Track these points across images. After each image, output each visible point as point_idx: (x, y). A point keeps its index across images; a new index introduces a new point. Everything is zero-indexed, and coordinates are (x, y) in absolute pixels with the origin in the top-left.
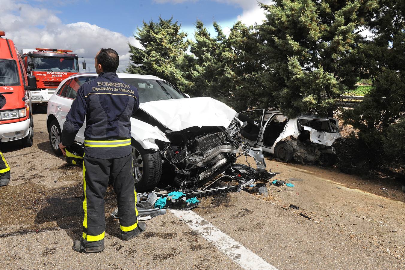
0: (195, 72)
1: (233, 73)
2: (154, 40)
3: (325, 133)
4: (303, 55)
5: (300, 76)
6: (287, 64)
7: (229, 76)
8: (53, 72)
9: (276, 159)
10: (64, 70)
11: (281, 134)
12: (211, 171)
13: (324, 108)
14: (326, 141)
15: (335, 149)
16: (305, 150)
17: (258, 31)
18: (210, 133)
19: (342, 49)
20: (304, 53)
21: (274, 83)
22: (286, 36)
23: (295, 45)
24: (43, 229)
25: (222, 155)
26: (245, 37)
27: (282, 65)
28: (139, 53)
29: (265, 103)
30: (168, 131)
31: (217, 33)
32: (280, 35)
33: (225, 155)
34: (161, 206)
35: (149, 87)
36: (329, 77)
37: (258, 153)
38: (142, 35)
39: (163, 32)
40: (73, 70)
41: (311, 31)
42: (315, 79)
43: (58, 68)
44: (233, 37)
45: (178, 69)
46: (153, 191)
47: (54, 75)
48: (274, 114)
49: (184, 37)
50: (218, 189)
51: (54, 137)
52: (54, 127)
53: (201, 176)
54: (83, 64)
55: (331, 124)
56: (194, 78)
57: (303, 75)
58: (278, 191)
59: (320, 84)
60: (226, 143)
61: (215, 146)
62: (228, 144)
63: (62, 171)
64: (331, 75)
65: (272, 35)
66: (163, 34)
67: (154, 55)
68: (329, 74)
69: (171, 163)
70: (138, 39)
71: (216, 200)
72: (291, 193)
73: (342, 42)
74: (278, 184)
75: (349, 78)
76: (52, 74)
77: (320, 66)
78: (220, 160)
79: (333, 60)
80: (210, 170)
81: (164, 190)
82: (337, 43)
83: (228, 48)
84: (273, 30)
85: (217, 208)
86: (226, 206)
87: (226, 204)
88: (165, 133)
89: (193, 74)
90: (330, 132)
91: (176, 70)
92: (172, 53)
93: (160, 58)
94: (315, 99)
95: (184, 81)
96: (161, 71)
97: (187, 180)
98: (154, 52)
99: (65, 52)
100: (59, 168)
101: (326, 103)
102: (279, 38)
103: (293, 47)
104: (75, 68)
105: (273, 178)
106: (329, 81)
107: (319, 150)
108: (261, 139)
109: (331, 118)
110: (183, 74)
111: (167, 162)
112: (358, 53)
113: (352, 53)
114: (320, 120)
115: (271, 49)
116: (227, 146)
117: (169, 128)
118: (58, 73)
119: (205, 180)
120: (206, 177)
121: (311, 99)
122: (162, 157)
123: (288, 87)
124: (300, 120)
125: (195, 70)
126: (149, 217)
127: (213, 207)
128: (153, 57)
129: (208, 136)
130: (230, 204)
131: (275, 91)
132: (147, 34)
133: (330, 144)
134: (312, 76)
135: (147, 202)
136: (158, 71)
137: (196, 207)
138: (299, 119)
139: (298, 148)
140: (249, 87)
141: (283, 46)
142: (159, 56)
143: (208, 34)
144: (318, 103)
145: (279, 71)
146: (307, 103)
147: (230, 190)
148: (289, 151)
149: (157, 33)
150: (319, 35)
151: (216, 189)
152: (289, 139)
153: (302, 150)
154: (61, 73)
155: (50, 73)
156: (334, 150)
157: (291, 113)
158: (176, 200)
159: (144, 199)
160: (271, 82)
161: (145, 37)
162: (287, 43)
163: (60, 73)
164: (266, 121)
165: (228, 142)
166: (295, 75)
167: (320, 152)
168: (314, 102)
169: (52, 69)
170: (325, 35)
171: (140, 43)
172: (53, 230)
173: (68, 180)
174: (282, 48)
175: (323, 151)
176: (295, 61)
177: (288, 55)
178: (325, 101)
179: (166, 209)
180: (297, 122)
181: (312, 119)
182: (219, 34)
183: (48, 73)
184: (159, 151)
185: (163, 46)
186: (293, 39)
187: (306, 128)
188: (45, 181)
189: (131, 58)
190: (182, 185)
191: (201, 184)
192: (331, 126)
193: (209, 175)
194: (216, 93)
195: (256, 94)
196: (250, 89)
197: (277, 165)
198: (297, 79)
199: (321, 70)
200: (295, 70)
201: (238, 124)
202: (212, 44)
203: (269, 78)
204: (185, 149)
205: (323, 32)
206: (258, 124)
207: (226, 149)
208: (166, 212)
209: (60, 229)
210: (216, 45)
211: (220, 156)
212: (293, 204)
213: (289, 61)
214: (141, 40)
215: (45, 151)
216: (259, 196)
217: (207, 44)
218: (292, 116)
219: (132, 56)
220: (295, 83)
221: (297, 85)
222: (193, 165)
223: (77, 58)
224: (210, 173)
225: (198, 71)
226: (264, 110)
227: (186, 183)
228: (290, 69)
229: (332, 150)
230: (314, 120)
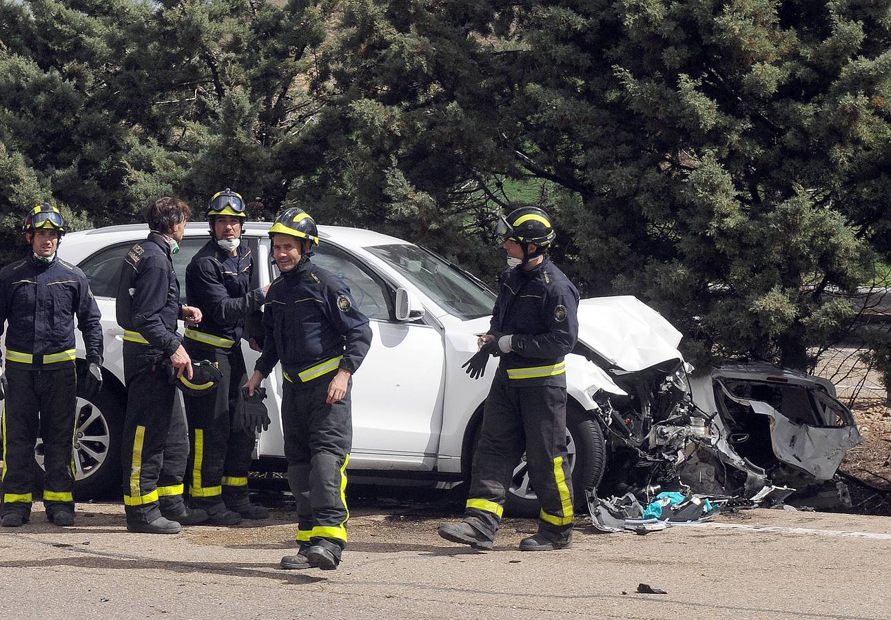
3: (807, 430)
5: (734, 221)
14: (815, 462)
30: (618, 373)
34: (656, 517)
42: (785, 231)
57: (744, 218)
59: (804, 248)
64: (836, 218)
68: (830, 216)
69: (626, 442)
82: (851, 114)
88: (612, 375)
90: (821, 423)
94: (790, 301)
101: (826, 313)
106: (832, 240)
114: (786, 381)
117: (619, 365)
124: (726, 382)
126: (663, 525)
133: (828, 470)
134: (776, 220)
135: (635, 506)
138: (721, 379)
141: (651, 106)
144: (800, 314)
146: (769, 315)
150: (779, 74)
156: (844, 494)
158: (679, 504)
168: (791, 311)
170: (798, 74)
178: (823, 308)
181: (764, 378)
192: (822, 404)
198: (722, 233)
200: (718, 199)
204: (647, 412)
205: (788, 63)
228: (701, 195)
229: (840, 493)
230: (768, 379)
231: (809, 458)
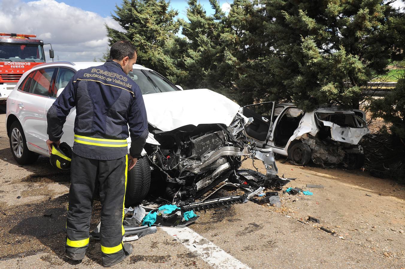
0: (188, 58)
1: (234, 59)
2: (137, 20)
3: (350, 129)
4: (320, 34)
5: (317, 60)
6: (301, 45)
7: (230, 62)
8: (12, 62)
9: (290, 162)
10: (27, 59)
11: (295, 131)
12: (211, 179)
13: (348, 98)
14: (352, 139)
15: (362, 148)
16: (325, 150)
17: (264, 6)
18: (207, 133)
19: (369, 25)
20: (321, 31)
21: (285, 69)
22: (299, 12)
23: (310, 22)
24: (4, 257)
25: (223, 159)
26: (248, 15)
27: (294, 47)
28: (119, 37)
29: (275, 94)
30: (156, 132)
31: (215, 10)
32: (292, 10)
33: (228, 158)
34: (151, 223)
35: (133, 79)
36: (352, 60)
37: (268, 155)
38: (122, 15)
39: (148, 11)
40: (37, 59)
41: (330, 4)
42: (335, 63)
43: (18, 57)
44: (234, 14)
45: (168, 56)
46: (140, 205)
47: (14, 65)
48: (286, 107)
49: (174, 16)
50: (219, 200)
51: (16, 142)
52: (16, 130)
53: (199, 185)
54: (50, 51)
55: (356, 117)
56: (187, 66)
57: (321, 59)
58: (293, 201)
59: (342, 69)
60: (228, 144)
61: (215, 147)
62: (230, 145)
63: (26, 183)
64: (355, 58)
65: (281, 11)
66: (148, 13)
67: (137, 39)
68: (353, 57)
69: (161, 170)
70: (117, 19)
71: (218, 214)
72: (310, 202)
73: (368, 17)
74: (293, 192)
75: (378, 60)
76: (11, 65)
77: (341, 47)
78: (221, 164)
79: (357, 39)
80: (209, 177)
81: (154, 204)
82: (362, 17)
83: (228, 28)
84: (283, 5)
85: (218, 224)
86: (229, 221)
87: (230, 218)
88: (154, 133)
89: (186, 61)
90: (356, 127)
91: (165, 57)
92: (160, 36)
93: (145, 42)
94: (336, 88)
95: (175, 70)
96: (147, 59)
97: (181, 191)
98: (138, 35)
99: (27, 37)
100: (23, 180)
101: (350, 92)
102: (291, 14)
103: (307, 25)
104: (41, 57)
105: (287, 185)
106: (353, 66)
107: (342, 149)
108: (271, 138)
109: (357, 111)
110: (174, 61)
111: (156, 170)
112: (389, 29)
113: (382, 29)
114: (343, 113)
115: (280, 28)
116: (229, 148)
117: (158, 128)
118: (19, 63)
119: (203, 190)
120: (205, 186)
121: (331, 88)
122: (150, 163)
123: (302, 74)
124: (318, 114)
125: (189, 56)
126: (136, 237)
127: (214, 222)
128: (137, 41)
129: (205, 136)
130: (234, 218)
131: (287, 79)
132: (128, 13)
133: (356, 142)
134: (332, 59)
135: (133, 218)
136: (143, 58)
137: (194, 223)
138: (316, 113)
139: (317, 148)
140: (254, 75)
141: (295, 24)
142: (144, 39)
143: (204, 11)
144: (341, 92)
145: (292, 55)
146: (326, 92)
147: (234, 201)
148: (306, 152)
149: (141, 11)
150: (340, 9)
151: (217, 200)
152: (305, 137)
153: (322, 151)
154: (23, 63)
155: (9, 64)
156: (361, 150)
157: (307, 105)
158: (168, 215)
159: (129, 215)
160: (281, 69)
161: (126, 17)
162: (300, 20)
163: (21, 63)
164: (277, 116)
165: (230, 143)
166: (310, 59)
167: (344, 152)
168: (335, 91)
169: (11, 58)
170: (347, 8)
171: (120, 24)
172: (16, 257)
173: (35, 195)
174: (294, 27)
175: (348, 151)
176: (310, 41)
177: (301, 35)
178: (349, 90)
179: (157, 226)
180: (315, 116)
181: (333, 112)
182: (217, 11)
183: (6, 63)
184: (147, 156)
185: (148, 27)
186: (307, 15)
187: (326, 124)
188: (5, 198)
189: (110, 43)
190: (176, 196)
191: (199, 194)
192: (357, 120)
193: (209, 183)
194: (215, 83)
195: (263, 83)
196: (256, 77)
197: (292, 170)
198: (314, 64)
199: (343, 52)
200: (311, 52)
201: (242, 120)
202: (209, 24)
203: (279, 63)
204: (179, 152)
205: (344, 5)
206: (267, 120)
207: (229, 151)
208: (156, 230)
209: (24, 256)
210: (213, 24)
211: (221, 160)
212: (312, 216)
213: (303, 42)
214: (121, 21)
215: (5, 161)
216: (270, 207)
217: (202, 24)
218: (309, 110)
219: (110, 41)
220: (311, 69)
221: (314, 70)
222: (188, 171)
223: (42, 45)
224: (210, 181)
225: (192, 58)
226: (274, 103)
227: (180, 194)
228: (304, 51)
229: (359, 149)
230: (335, 113)
231: (350, 138)
